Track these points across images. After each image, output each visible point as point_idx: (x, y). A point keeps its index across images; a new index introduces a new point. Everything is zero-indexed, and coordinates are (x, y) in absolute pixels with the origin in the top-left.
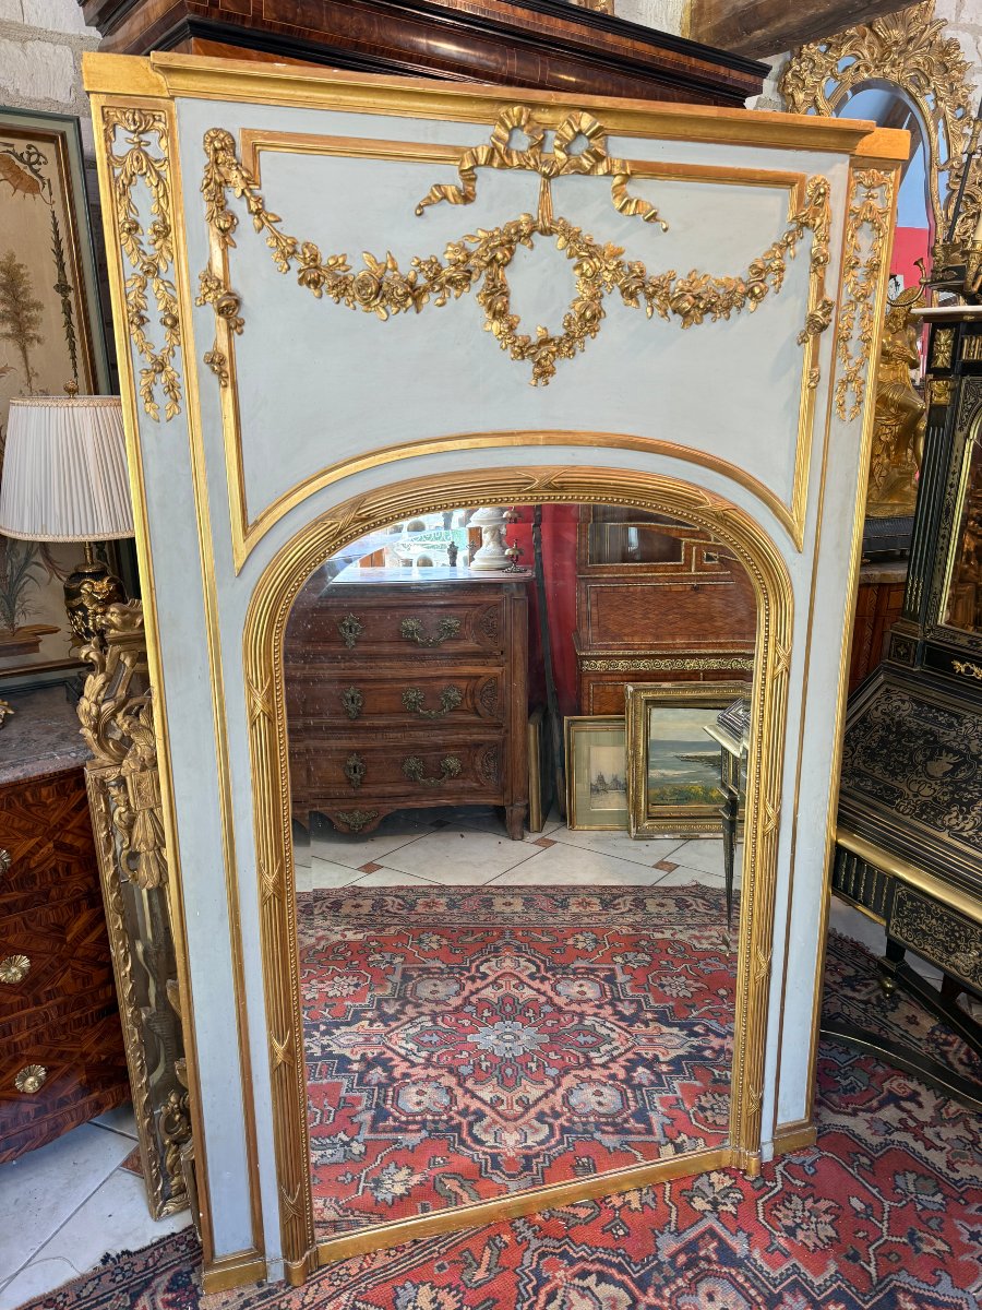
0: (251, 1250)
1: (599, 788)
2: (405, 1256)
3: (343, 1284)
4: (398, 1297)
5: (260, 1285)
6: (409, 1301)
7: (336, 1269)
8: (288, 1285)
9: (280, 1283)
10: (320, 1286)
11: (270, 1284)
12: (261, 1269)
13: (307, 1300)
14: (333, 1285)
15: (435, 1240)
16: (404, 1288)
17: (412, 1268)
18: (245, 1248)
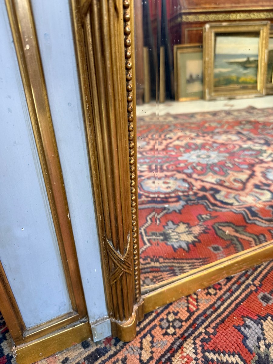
0: (69, 314)
1: (191, 80)
2: (225, 293)
3: (179, 332)
4: (246, 338)
5: (86, 345)
6: (259, 339)
7: (163, 315)
8: (118, 340)
9: (108, 340)
10: (153, 337)
11: (97, 343)
12: (85, 331)
13: (146, 356)
14: (166, 334)
15: (244, 274)
16: (246, 326)
17: (239, 303)
18: (62, 314)
